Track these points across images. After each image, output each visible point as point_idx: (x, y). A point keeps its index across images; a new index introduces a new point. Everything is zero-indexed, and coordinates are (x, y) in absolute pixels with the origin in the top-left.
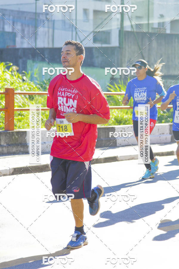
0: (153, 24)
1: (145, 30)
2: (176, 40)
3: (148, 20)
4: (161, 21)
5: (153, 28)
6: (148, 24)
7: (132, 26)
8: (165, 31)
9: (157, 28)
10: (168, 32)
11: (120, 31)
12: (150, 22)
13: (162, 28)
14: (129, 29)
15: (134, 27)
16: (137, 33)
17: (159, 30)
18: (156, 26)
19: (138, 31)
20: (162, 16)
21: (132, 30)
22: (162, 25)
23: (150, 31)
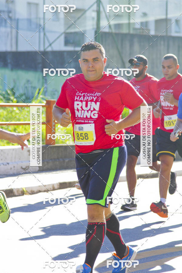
0: (134, 24)
1: (125, 31)
2: (162, 43)
3: (129, 19)
4: (144, 20)
5: (135, 29)
6: (129, 24)
7: (110, 26)
8: (149, 32)
9: (140, 29)
10: (152, 33)
11: (96, 32)
12: (132, 21)
13: (145, 28)
14: (107, 30)
15: (113, 27)
16: (116, 34)
17: (141, 31)
18: (138, 26)
19: (117, 32)
20: (145, 14)
21: (110, 31)
22: (145, 25)
23: (132, 32)
